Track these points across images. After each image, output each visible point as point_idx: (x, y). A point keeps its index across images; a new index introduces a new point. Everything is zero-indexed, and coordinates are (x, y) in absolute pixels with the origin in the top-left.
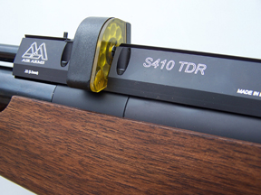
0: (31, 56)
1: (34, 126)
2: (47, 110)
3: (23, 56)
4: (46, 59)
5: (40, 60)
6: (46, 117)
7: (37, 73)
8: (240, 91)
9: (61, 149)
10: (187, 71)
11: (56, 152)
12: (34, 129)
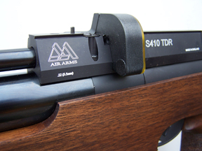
0: (59, 58)
1: (89, 121)
2: (99, 102)
3: (49, 60)
4: (77, 57)
5: (71, 60)
6: (100, 108)
7: (72, 73)
8: (187, 50)
9: (114, 125)
10: (166, 45)
11: (110, 130)
12: (90, 123)
